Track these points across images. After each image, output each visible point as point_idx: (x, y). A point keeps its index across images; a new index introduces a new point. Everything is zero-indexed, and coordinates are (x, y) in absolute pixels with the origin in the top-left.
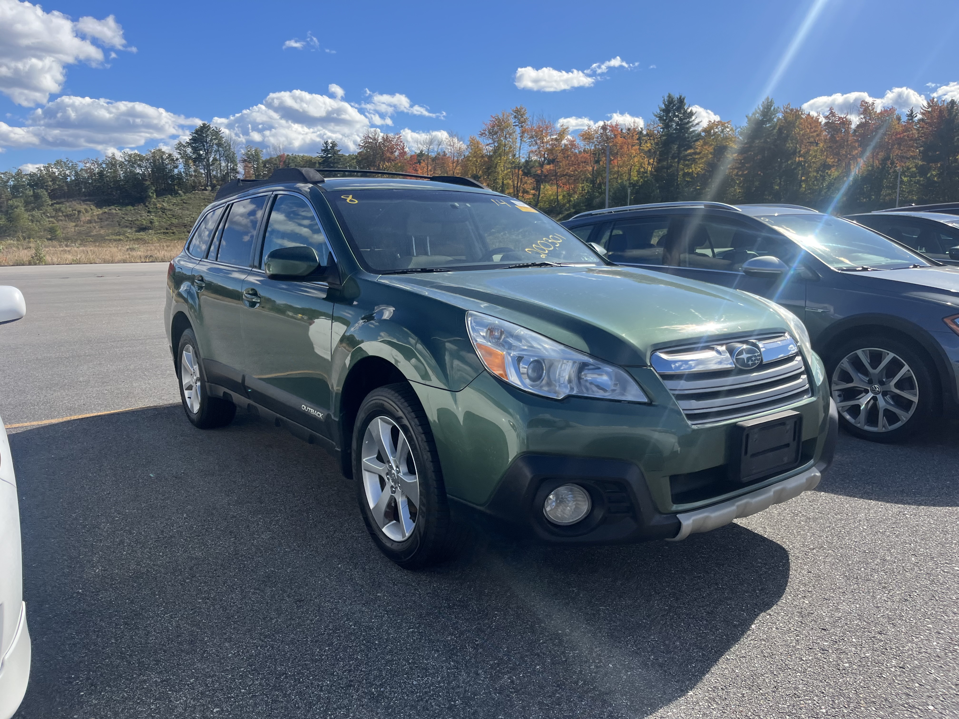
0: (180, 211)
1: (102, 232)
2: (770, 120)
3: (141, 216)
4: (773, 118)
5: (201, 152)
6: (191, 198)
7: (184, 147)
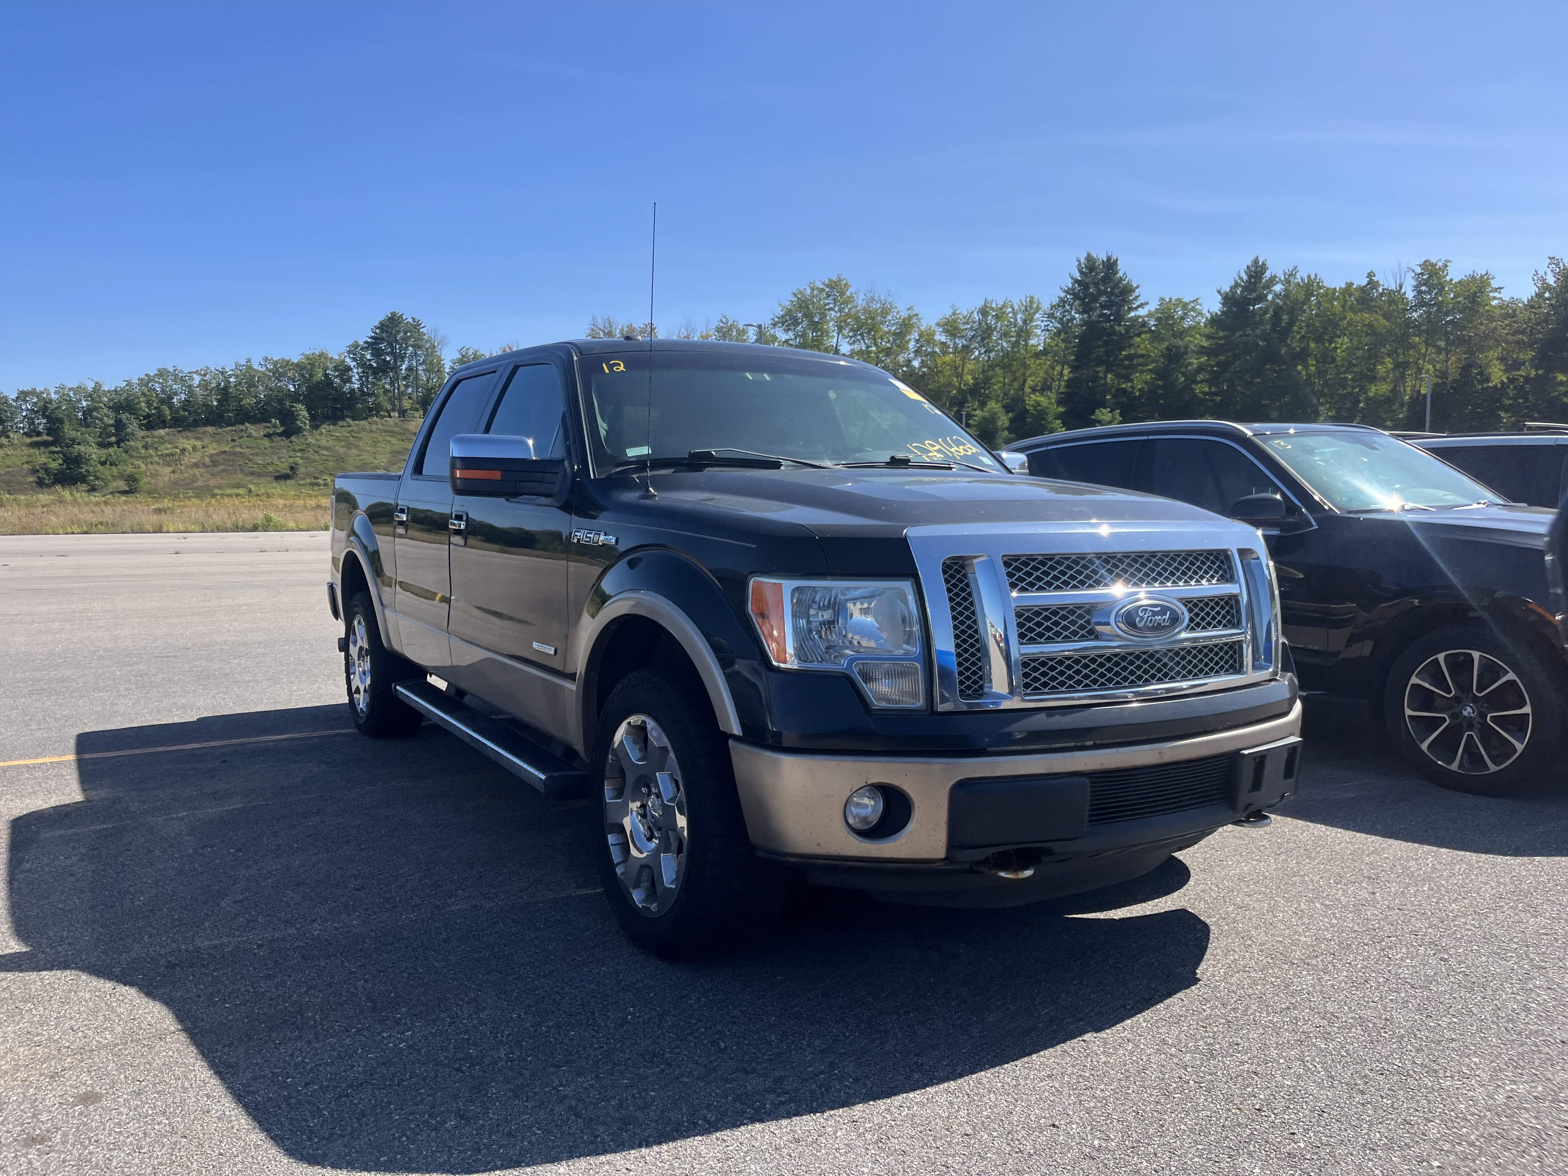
0: (342, 450)
1: (213, 482)
2: (1261, 298)
3: (280, 458)
4: (1266, 295)
5: (388, 359)
6: (364, 430)
7: (362, 349)
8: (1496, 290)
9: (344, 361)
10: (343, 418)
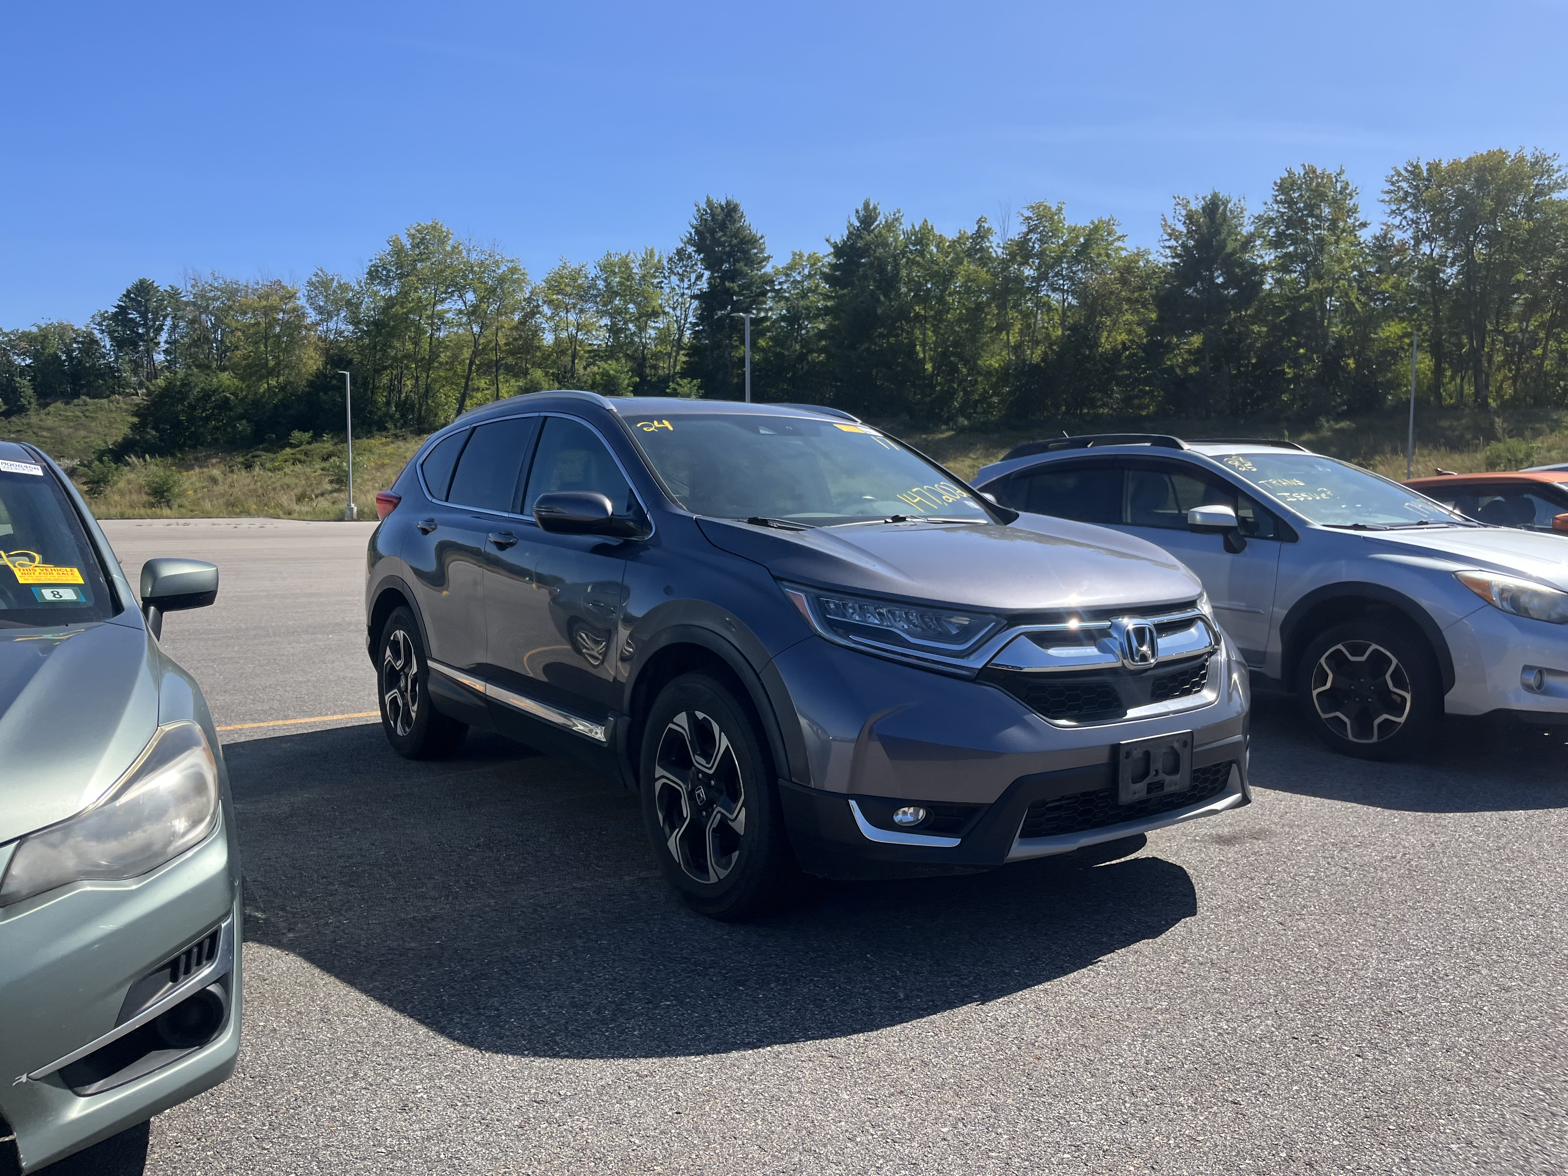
5: (141, 331)
6: (102, 409)
7: (109, 319)
8: (1119, 239)
9: (91, 333)
10: (78, 397)
